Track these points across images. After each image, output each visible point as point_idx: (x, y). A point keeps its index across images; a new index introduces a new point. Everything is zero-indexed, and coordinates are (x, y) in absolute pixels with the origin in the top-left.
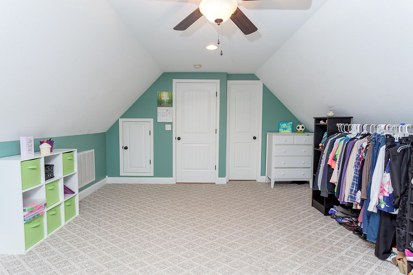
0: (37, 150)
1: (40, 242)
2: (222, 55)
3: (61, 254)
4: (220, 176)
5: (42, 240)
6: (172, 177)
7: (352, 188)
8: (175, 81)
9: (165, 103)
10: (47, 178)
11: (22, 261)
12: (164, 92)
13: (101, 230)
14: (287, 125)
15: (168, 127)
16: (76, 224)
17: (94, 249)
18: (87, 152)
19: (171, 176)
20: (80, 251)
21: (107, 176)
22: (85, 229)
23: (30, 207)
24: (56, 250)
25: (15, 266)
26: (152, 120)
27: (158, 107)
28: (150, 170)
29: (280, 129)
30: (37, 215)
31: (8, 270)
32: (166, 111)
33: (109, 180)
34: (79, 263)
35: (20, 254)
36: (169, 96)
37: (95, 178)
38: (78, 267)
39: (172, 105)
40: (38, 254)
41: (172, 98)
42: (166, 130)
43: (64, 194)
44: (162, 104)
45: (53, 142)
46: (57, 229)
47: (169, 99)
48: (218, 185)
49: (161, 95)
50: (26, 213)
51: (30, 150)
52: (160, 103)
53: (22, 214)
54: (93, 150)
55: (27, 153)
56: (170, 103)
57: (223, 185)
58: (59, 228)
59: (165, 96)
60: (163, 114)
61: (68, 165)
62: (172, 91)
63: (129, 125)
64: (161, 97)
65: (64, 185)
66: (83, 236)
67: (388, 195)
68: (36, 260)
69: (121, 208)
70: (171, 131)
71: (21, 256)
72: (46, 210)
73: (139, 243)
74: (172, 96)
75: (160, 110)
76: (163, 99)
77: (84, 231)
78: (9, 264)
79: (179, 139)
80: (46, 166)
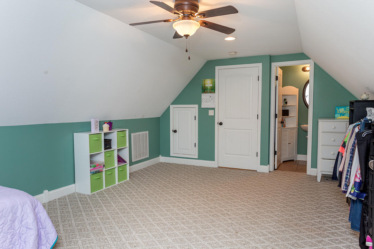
0: (101, 129)
1: (100, 190)
2: (189, 59)
3: (109, 198)
4: (262, 164)
5: (102, 190)
6: (215, 161)
7: (346, 176)
8: (217, 68)
9: (209, 90)
10: (105, 148)
11: (88, 198)
12: (208, 79)
13: (138, 191)
14: (345, 110)
15: (211, 113)
16: (124, 185)
17: (128, 199)
18: (141, 133)
19: (213, 159)
20: (119, 199)
21: (160, 156)
22: (129, 188)
23: (94, 165)
24: (107, 196)
25: (84, 199)
26: (196, 106)
27: (202, 94)
28: (195, 152)
29: (336, 115)
30: (98, 171)
31: (80, 200)
32: (209, 97)
33: (162, 159)
34: (116, 204)
35: (88, 194)
36: (212, 83)
37: (148, 155)
38: (114, 205)
39: (215, 91)
40: (97, 196)
41: (215, 85)
42: (209, 115)
43: (118, 162)
44: (206, 91)
45: (112, 123)
46: (112, 186)
47: (212, 85)
48: (259, 173)
49: (205, 82)
50: (91, 168)
51: (96, 128)
52: (204, 90)
53: (89, 168)
54: (147, 132)
55: (94, 130)
56: (213, 90)
57: (263, 174)
58: (114, 185)
59: (208, 83)
60: (207, 100)
61: (121, 141)
62: (215, 78)
63: (178, 111)
64: (204, 84)
65: (118, 155)
66: (125, 192)
67: (359, 181)
68: (95, 199)
69: (159, 179)
70: (214, 117)
71: (88, 195)
72: (104, 170)
73: (157, 201)
74: (214, 82)
75: (204, 96)
76: (206, 86)
77: (127, 189)
78: (81, 198)
79: (221, 124)
80: (105, 139)
